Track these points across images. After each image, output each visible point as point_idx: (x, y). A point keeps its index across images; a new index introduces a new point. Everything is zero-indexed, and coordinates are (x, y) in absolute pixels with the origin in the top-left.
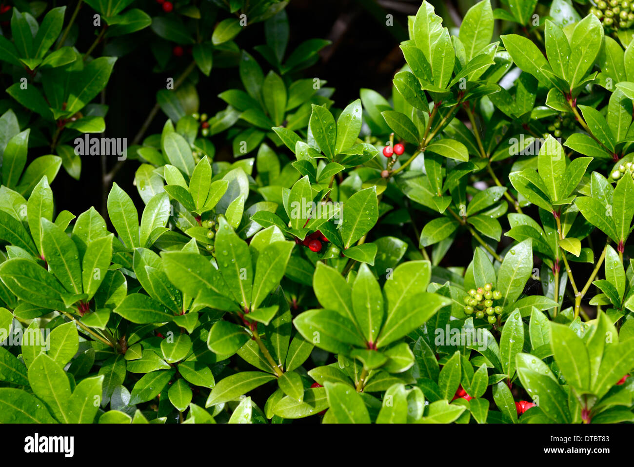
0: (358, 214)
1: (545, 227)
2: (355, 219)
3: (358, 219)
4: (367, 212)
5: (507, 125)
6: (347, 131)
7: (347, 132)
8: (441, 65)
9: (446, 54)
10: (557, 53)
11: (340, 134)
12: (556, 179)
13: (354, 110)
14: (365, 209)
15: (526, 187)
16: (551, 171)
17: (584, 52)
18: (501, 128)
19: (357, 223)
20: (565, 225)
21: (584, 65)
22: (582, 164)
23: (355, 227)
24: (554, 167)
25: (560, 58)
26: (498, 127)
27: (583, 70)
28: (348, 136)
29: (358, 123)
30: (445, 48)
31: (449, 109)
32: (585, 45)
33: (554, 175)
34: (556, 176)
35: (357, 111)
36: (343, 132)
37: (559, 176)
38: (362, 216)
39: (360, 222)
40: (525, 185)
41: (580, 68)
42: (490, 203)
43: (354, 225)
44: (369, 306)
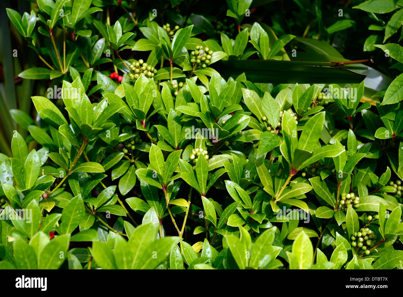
0: (71, 215)
1: (148, 201)
2: (70, 219)
3: (72, 218)
4: (78, 212)
5: (105, 149)
6: (32, 170)
7: (32, 172)
8: (86, 116)
9: (88, 109)
10: (132, 99)
11: (27, 173)
12: (160, 168)
13: (34, 157)
14: (76, 211)
15: (146, 177)
16: (157, 164)
17: (147, 96)
18: (101, 152)
19: (71, 221)
20: (168, 194)
21: (148, 103)
22: (176, 155)
23: (70, 224)
24: (158, 161)
25: (133, 102)
26: (99, 152)
27: (148, 106)
28: (33, 173)
29: (37, 164)
30: (87, 105)
31: (93, 142)
32: (147, 92)
33: (159, 166)
34: (160, 166)
35: (35, 156)
36: (29, 172)
37: (162, 166)
38: (74, 215)
39: (73, 219)
40: (145, 176)
41: (146, 105)
42: (109, 198)
43: (69, 222)
44: (125, 259)
